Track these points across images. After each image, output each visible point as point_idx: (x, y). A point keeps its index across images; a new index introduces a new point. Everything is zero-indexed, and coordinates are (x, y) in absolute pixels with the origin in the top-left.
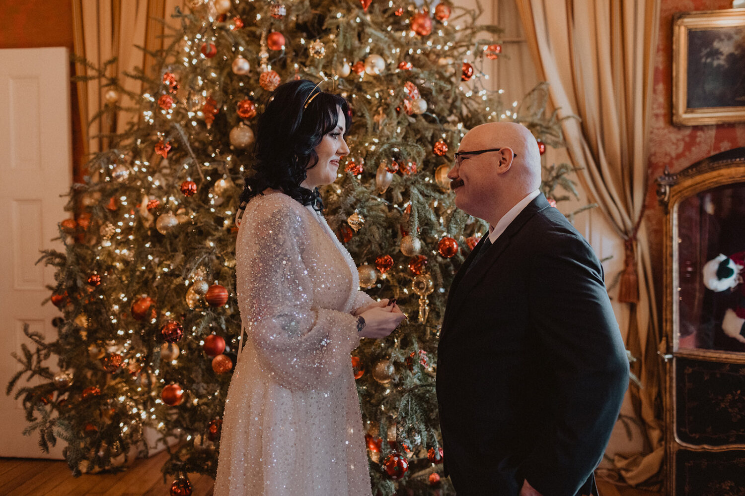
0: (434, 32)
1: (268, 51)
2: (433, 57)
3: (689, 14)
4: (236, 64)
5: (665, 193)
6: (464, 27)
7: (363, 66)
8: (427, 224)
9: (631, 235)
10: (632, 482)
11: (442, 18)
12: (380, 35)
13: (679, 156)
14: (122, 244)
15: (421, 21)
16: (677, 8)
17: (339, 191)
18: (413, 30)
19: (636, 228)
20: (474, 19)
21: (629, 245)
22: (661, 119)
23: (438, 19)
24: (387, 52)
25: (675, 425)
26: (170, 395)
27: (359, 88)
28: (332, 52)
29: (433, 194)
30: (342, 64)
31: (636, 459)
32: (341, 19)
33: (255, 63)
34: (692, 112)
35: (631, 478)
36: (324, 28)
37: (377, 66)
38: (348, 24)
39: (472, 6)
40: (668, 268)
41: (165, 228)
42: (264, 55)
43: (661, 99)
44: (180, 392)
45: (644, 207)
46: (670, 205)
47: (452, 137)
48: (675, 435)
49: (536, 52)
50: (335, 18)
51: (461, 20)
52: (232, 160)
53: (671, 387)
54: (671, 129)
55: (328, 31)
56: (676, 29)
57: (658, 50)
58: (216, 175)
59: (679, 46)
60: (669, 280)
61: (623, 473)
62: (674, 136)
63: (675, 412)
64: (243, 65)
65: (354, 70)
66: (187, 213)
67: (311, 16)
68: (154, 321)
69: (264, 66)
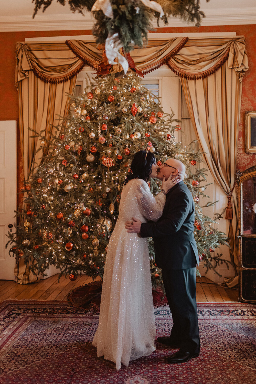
0: (157, 122)
1: (101, 130)
2: (157, 132)
3: (251, 112)
4: (91, 135)
5: (238, 179)
6: (168, 120)
7: (134, 135)
8: (155, 189)
9: (230, 194)
10: (230, 287)
11: (160, 117)
12: (139, 124)
13: (248, 164)
14: (51, 195)
15: (153, 119)
16: (247, 109)
18: (150, 121)
19: (232, 191)
20: (171, 117)
21: (229, 197)
22: (241, 150)
24: (141, 130)
25: (242, 261)
26: (69, 246)
27: (132, 143)
28: (123, 131)
29: (157, 179)
30: (126, 135)
31: (232, 279)
32: (126, 119)
33: (97, 134)
34: (253, 148)
35: (229, 285)
36: (120, 122)
37: (138, 135)
38: (128, 121)
39: (170, 113)
41: (68, 190)
42: (99, 131)
43: (241, 143)
44: (72, 245)
46: (240, 183)
47: (163, 160)
48: (242, 265)
49: (194, 125)
50: (124, 119)
51: (167, 117)
52: (88, 167)
53: (240, 247)
54: (245, 154)
55: (121, 123)
56: (246, 117)
58: (83, 172)
61: (227, 283)
62: (246, 157)
63: (242, 257)
64: (93, 135)
65: (130, 137)
66: (74, 185)
67: (115, 118)
68: (63, 221)
69: (99, 135)
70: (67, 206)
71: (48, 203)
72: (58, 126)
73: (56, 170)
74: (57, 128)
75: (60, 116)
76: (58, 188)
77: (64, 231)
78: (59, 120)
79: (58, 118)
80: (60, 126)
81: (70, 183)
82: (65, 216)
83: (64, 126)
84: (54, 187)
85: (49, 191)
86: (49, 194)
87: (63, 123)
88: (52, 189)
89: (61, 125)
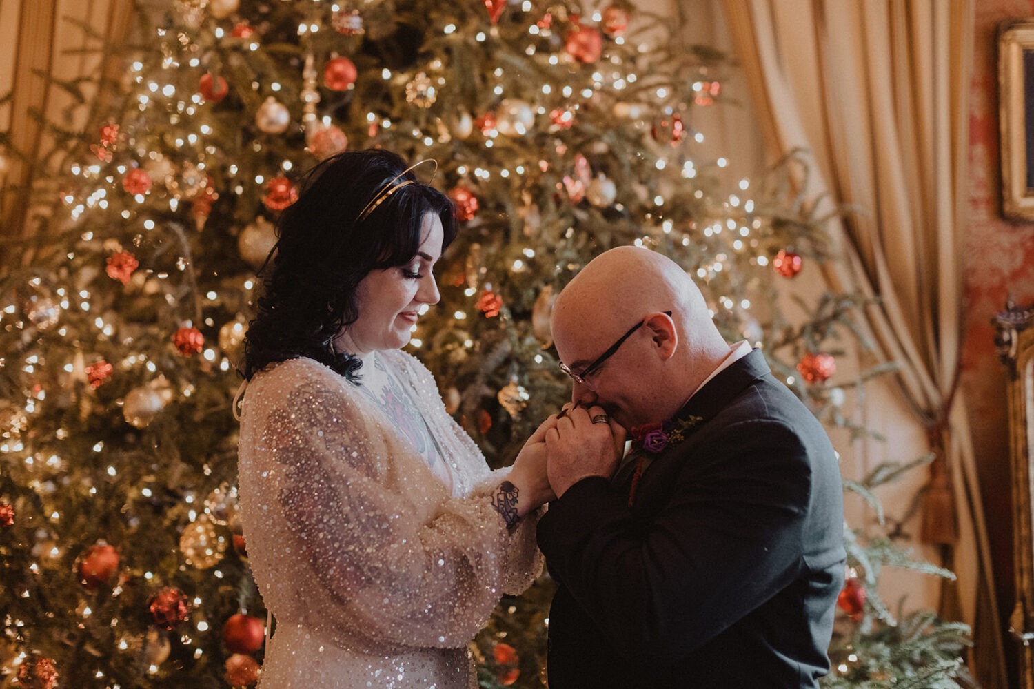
0: (604, 56)
1: (318, 89)
3: (1025, 22)
4: (265, 113)
5: (1010, 343)
6: (653, 47)
7: (494, 119)
9: (939, 418)
11: (613, 30)
12: (517, 61)
14: (46, 448)
15: (583, 37)
16: (1004, 11)
17: (468, 343)
18: (568, 52)
19: (948, 405)
20: (671, 33)
21: (936, 436)
22: (983, 208)
23: (606, 31)
27: (488, 157)
28: (442, 94)
30: (459, 116)
32: (453, 37)
33: (297, 111)
36: (421, 50)
37: (520, 119)
38: (465, 44)
39: (667, 10)
40: (1021, 476)
41: (143, 415)
42: (311, 97)
43: (981, 172)
45: (960, 367)
46: (1019, 364)
50: (441, 33)
51: (649, 34)
54: (1001, 225)
55: (430, 56)
56: (1003, 48)
57: (974, 84)
59: (1008, 79)
60: (1023, 498)
62: (1006, 238)
64: (275, 115)
65: (478, 127)
66: (174, 384)
67: (393, 27)
68: (117, 591)
69: (311, 117)
70: (142, 502)
71: (29, 492)
72: (79, 80)
73: (74, 308)
74: (73, 88)
75: (88, 31)
76: (86, 407)
77: (123, 645)
78: (83, 51)
79: (77, 39)
80: (89, 79)
81: (154, 376)
82: (131, 563)
83: (109, 83)
84: (63, 402)
85: (33, 422)
86: (36, 438)
87: (103, 67)
88: (52, 415)
89: (97, 76)
